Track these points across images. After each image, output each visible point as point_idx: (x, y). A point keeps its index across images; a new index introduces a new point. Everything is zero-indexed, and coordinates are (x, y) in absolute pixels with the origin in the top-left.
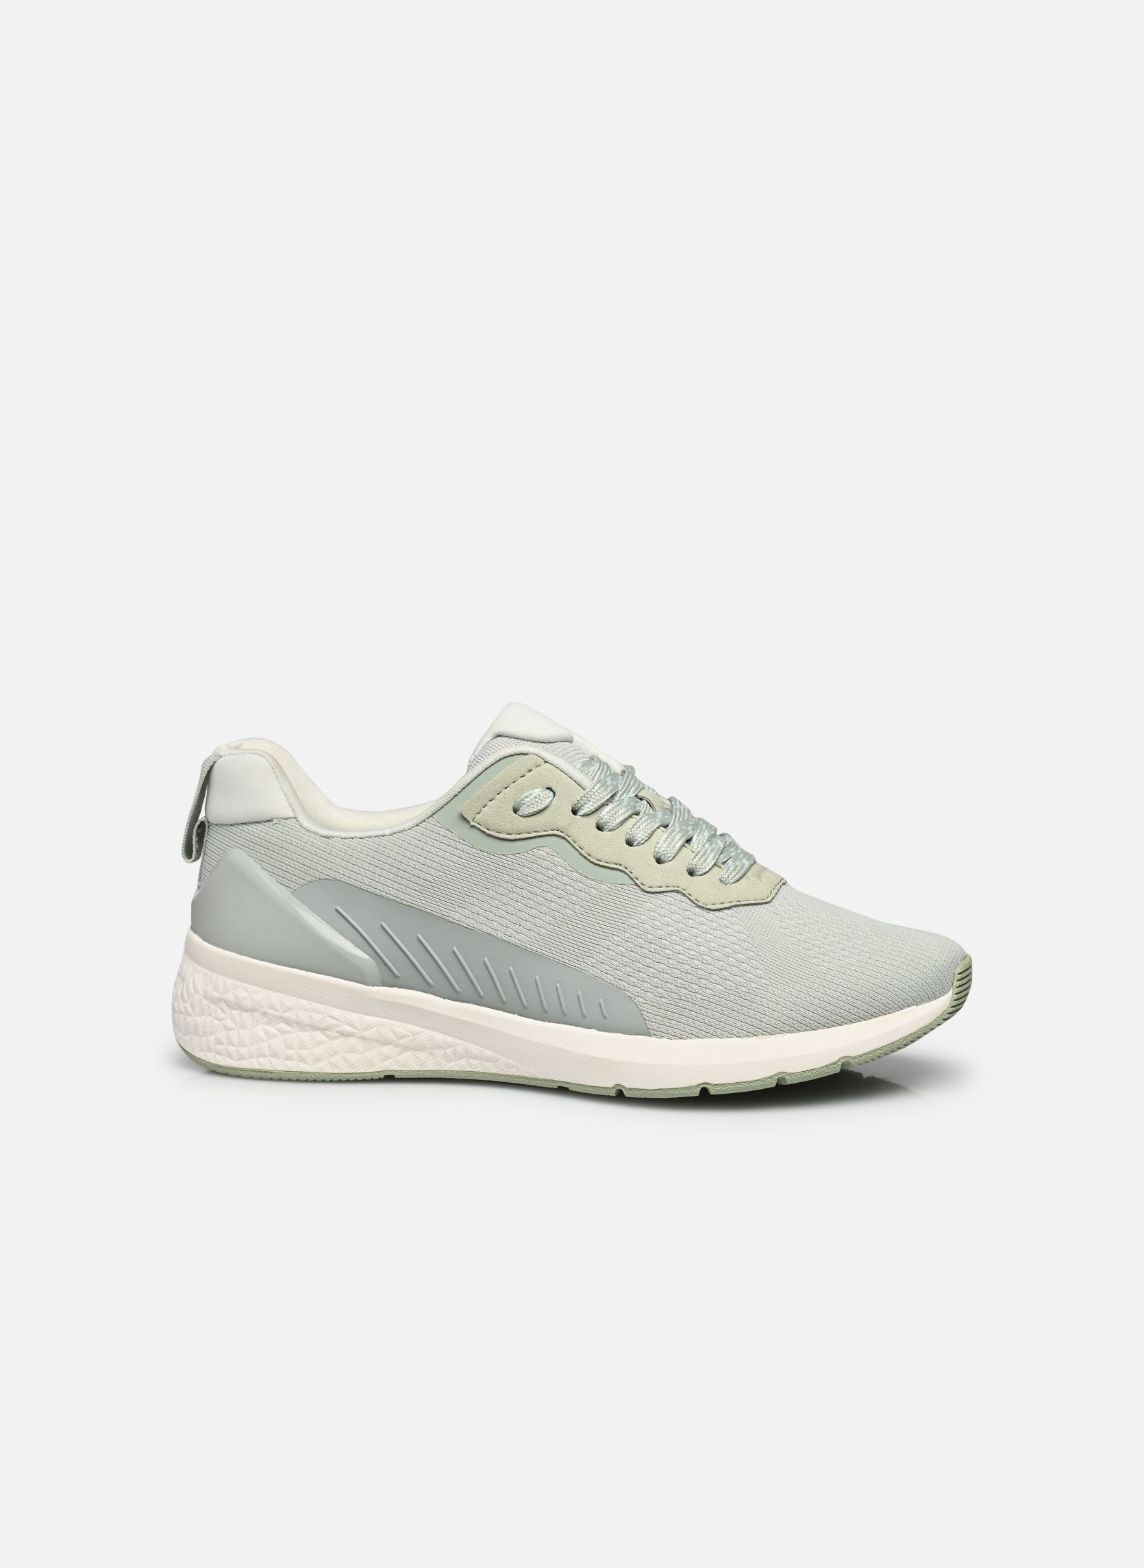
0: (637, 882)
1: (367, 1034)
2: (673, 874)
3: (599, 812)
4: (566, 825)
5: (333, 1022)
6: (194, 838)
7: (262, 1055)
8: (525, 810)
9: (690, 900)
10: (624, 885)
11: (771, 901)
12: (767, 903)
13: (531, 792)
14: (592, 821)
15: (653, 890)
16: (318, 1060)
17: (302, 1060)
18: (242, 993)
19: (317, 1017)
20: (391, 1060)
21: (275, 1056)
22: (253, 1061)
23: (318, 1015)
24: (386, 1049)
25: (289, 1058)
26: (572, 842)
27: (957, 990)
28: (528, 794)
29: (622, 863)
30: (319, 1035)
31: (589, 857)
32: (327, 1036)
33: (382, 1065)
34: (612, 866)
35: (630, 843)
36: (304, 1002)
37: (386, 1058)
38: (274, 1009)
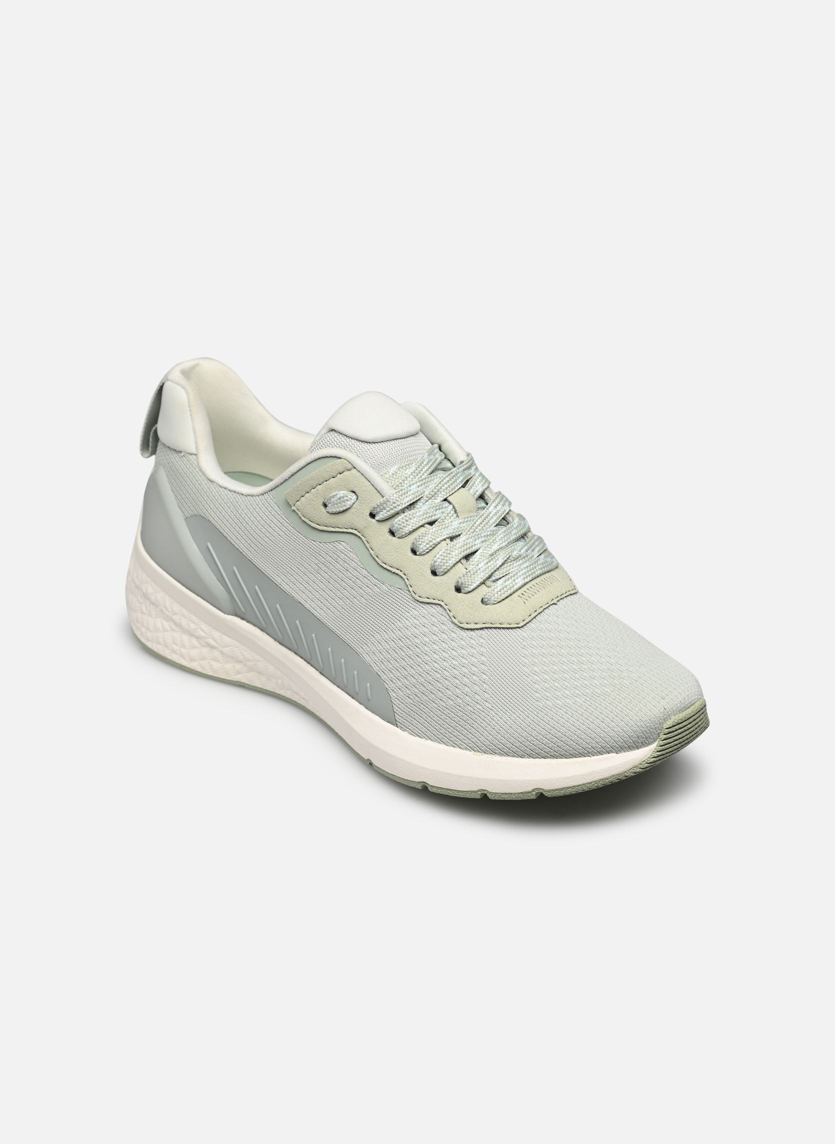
0: (411, 589)
1: (225, 650)
2: (443, 586)
3: (393, 519)
4: (362, 527)
5: (202, 634)
6: (151, 439)
7: (159, 643)
8: (331, 509)
9: (449, 615)
10: (401, 589)
11: (522, 627)
12: (519, 628)
13: (337, 493)
14: (386, 527)
15: (421, 599)
16: (192, 660)
17: (182, 656)
18: (150, 590)
19: (192, 626)
20: (242, 675)
21: (166, 646)
22: (154, 645)
23: (193, 625)
24: (238, 666)
25: (174, 651)
26: (366, 542)
27: (662, 743)
28: (335, 494)
29: (402, 569)
30: (195, 642)
31: (376, 559)
32: (200, 643)
33: (235, 676)
34: (393, 570)
35: (414, 552)
36: (185, 611)
37: (239, 673)
38: (167, 609)
